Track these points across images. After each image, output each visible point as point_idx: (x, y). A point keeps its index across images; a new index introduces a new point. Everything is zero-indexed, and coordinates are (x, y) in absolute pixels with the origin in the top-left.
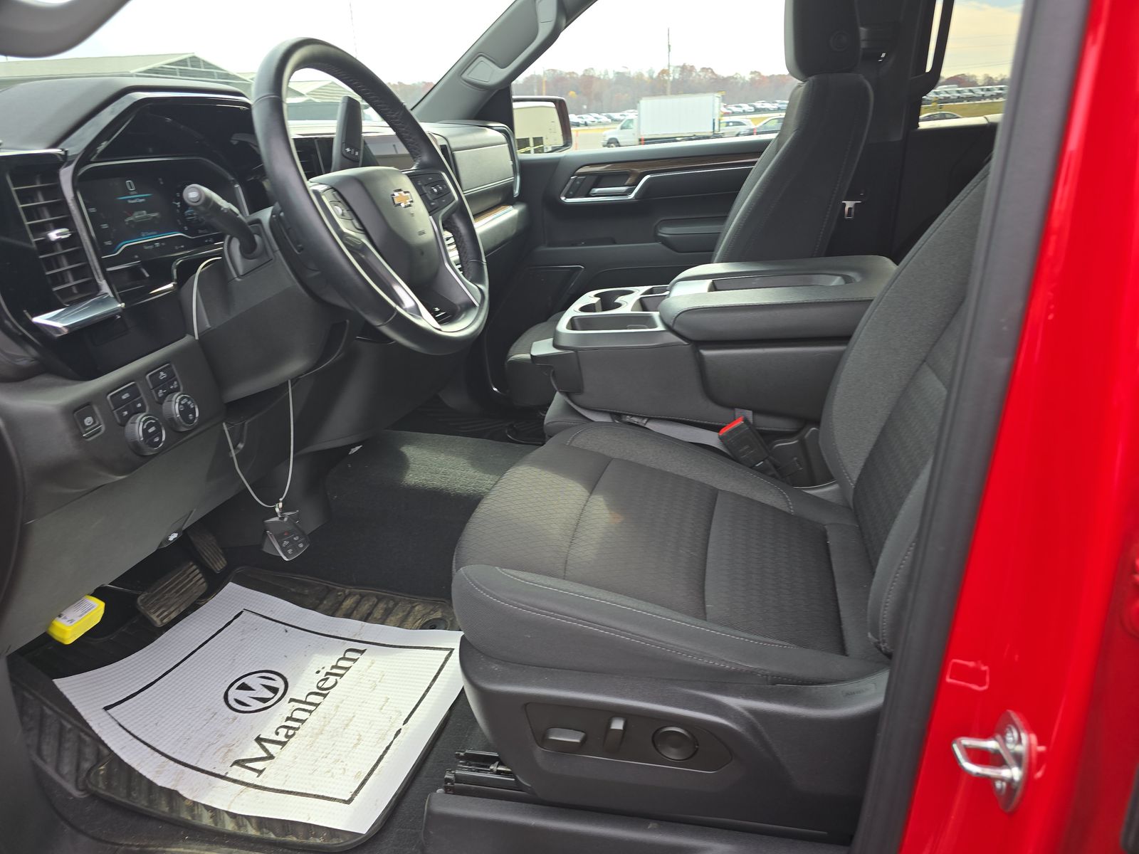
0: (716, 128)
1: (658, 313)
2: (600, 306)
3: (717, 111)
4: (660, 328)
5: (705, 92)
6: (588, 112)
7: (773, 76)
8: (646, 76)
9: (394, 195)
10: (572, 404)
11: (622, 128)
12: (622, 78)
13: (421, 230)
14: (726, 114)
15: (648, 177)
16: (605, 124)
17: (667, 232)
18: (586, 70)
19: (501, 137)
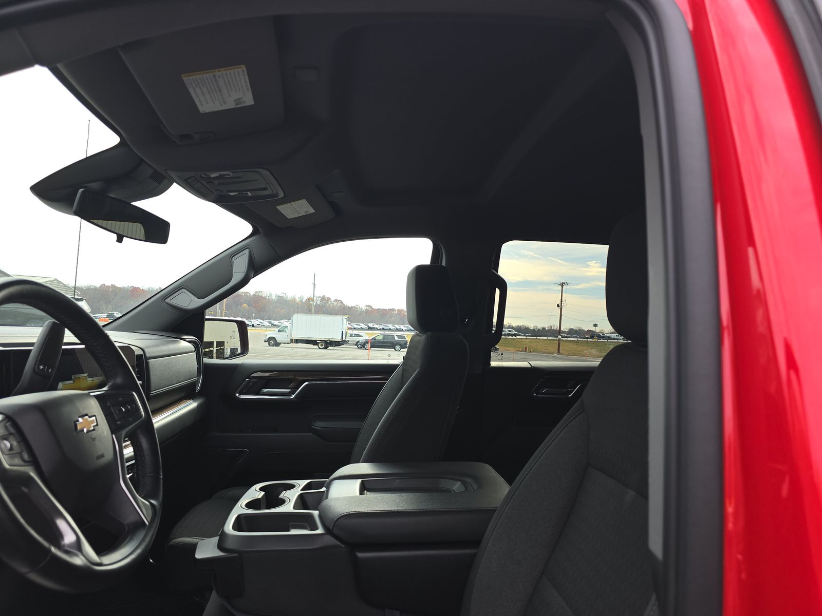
0: (344, 337)
1: (318, 512)
2: (263, 504)
3: (344, 326)
4: (320, 531)
5: (336, 314)
6: (255, 318)
7: (380, 309)
8: (298, 300)
9: (78, 421)
10: (230, 608)
11: (279, 331)
12: (281, 301)
13: (100, 453)
14: (350, 329)
15: (307, 383)
16: (267, 327)
17: (319, 425)
18: (257, 292)
19: (190, 346)
